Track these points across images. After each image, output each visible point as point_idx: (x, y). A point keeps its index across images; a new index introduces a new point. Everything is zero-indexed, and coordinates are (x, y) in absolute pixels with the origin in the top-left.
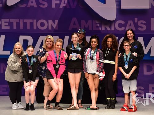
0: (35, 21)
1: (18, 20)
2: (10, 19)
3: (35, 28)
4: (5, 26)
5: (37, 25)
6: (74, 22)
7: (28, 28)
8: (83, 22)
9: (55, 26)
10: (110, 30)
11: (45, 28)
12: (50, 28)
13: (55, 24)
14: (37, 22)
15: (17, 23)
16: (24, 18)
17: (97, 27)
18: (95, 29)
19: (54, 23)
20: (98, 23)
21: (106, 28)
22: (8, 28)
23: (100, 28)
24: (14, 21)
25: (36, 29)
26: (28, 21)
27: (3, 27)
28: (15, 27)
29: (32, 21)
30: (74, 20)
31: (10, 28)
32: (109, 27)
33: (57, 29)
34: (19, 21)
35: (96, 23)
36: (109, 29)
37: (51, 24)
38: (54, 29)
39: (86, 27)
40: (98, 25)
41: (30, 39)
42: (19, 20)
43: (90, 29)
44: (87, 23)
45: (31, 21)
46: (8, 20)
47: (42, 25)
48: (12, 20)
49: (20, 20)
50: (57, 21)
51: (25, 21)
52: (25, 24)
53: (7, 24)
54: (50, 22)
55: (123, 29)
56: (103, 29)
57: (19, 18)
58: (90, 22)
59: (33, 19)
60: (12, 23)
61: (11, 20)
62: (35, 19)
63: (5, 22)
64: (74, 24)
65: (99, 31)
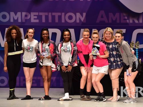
0: (63, 14)
1: (46, 14)
3: (63, 21)
4: (34, 19)
6: (102, 15)
7: (57, 21)
8: (111, 15)
9: (82, 19)
10: (138, 22)
11: (73, 21)
12: (78, 21)
14: (65, 15)
15: (46, 16)
16: (52, 11)
17: (125, 19)
18: (122, 21)
19: (82, 15)
21: (133, 21)
22: (37, 21)
23: (128, 21)
24: (43, 15)
25: (64, 22)
26: (57, 14)
27: (33, 21)
28: (44, 20)
29: (60, 15)
30: (102, 12)
31: (39, 21)
33: (85, 22)
35: (124, 16)
36: (136, 21)
37: (79, 17)
38: (82, 22)
39: (114, 19)
40: (126, 18)
41: (58, 32)
42: (47, 13)
43: (118, 22)
44: (114, 16)
45: (59, 14)
46: (37, 14)
47: (70, 18)
48: (41, 14)
49: (49, 13)
50: (84, 14)
51: (54, 14)
52: (53, 17)
53: (36, 17)
54: (78, 15)
56: (131, 21)
57: (48, 12)
58: (117, 15)
59: (61, 12)
60: (41, 16)
61: (40, 13)
62: (63, 12)
63: (34, 16)
64: (102, 17)
65: (127, 24)
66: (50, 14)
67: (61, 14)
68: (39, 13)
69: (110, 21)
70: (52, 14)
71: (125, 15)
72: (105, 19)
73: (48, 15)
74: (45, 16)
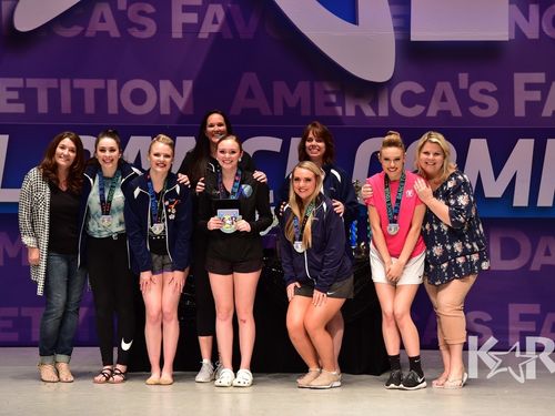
0: (113, 84)
1: (53, 83)
2: (25, 76)
3: (113, 109)
4: (9, 102)
5: (119, 97)
6: (250, 89)
7: (90, 107)
8: (280, 88)
9: (181, 103)
10: (373, 114)
11: (147, 108)
12: (165, 110)
13: (182, 94)
14: (119, 88)
16: (73, 74)
17: (330, 104)
19: (180, 89)
20: (333, 92)
21: (358, 109)
22: (20, 108)
23: (339, 110)
24: (41, 86)
25: (116, 112)
26: (89, 86)
27: (3, 107)
28: (43, 107)
29: (102, 86)
30: (250, 79)
31: (26, 109)
32: (370, 104)
33: (190, 112)
34: (56, 86)
35: (326, 93)
36: (369, 112)
37: (169, 95)
38: (180, 113)
39: (292, 103)
40: (333, 98)
42: (56, 80)
43: (306, 112)
44: (292, 90)
45: (99, 84)
46: (18, 82)
47: (139, 97)
48: (31, 83)
49: (62, 81)
50: (188, 85)
51: (78, 83)
52: (78, 95)
53: (15, 95)
54: (166, 87)
55: (417, 110)
56: (350, 111)
57: (59, 77)
58: (303, 87)
59: (106, 77)
60: (35, 90)
61: (28, 80)
62: (112, 78)
63: (9, 89)
64: (250, 94)
65: (337, 120)
66: (65, 84)
67: (106, 83)
68: (25, 82)
69: (279, 111)
70: (72, 84)
71: (329, 88)
72: (260, 103)
73: (59, 88)
74: (49, 90)
